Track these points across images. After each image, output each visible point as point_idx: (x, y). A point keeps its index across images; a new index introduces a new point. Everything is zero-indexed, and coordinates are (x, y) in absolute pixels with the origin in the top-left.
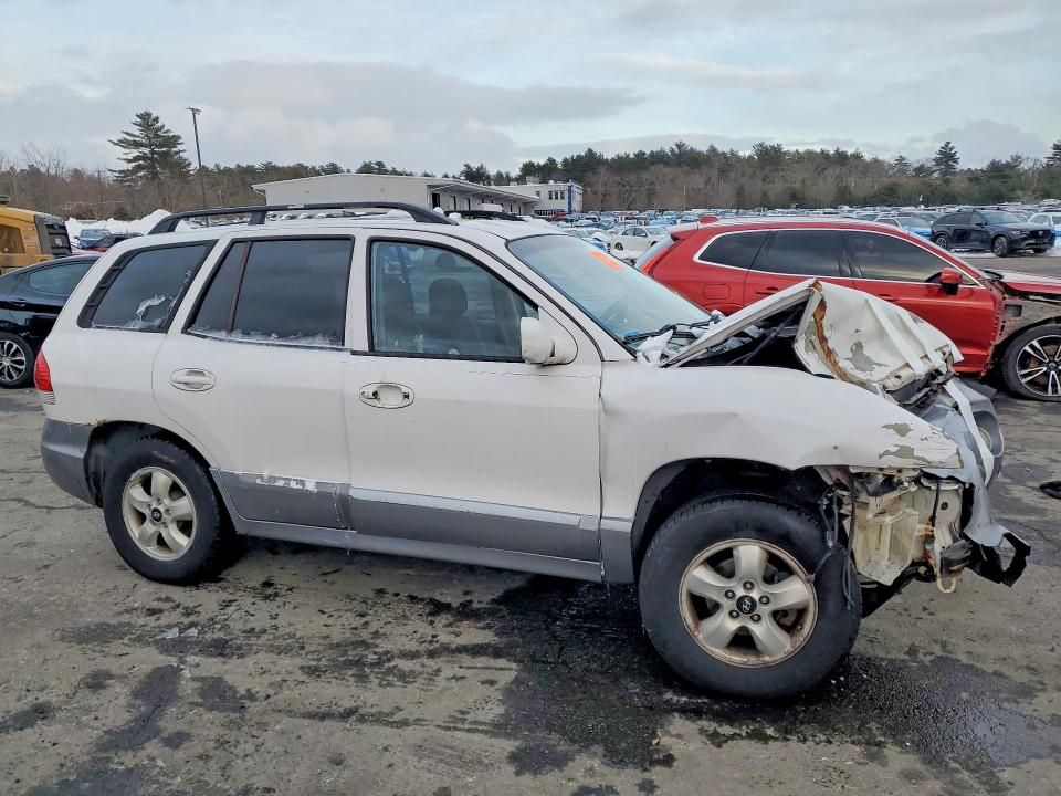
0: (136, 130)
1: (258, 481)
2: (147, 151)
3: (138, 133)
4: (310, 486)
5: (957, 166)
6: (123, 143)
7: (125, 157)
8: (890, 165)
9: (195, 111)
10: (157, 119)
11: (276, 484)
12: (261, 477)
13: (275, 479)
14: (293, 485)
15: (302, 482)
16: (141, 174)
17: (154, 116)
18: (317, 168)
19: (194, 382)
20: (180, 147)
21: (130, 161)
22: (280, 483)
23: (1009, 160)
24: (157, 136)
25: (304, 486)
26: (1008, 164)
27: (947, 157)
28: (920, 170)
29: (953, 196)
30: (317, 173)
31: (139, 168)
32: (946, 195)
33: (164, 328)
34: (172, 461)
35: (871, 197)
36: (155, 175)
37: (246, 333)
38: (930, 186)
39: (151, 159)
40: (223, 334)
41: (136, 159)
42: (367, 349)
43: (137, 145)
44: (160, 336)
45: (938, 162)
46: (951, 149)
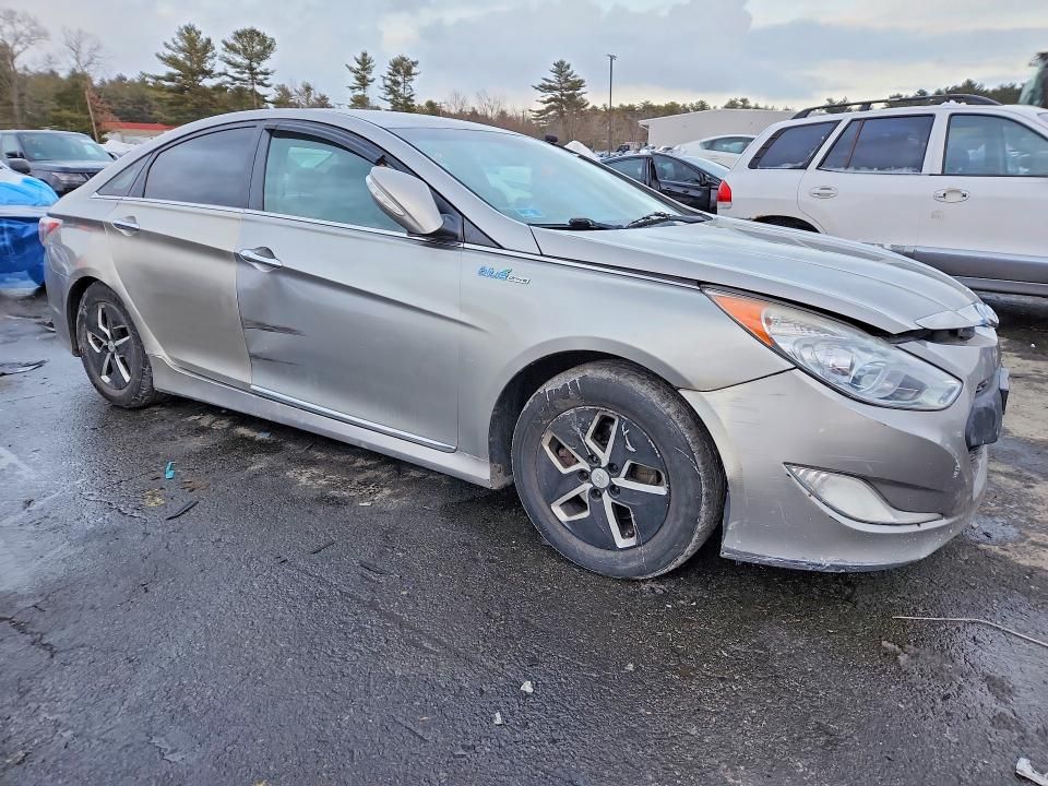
0: (552, 77)
2: (557, 93)
3: (553, 79)
6: (543, 88)
7: (542, 99)
9: (612, 58)
10: (568, 67)
16: (551, 113)
17: (566, 64)
18: (688, 106)
19: (825, 193)
20: (582, 90)
21: (544, 102)
24: (567, 81)
30: (687, 111)
31: (552, 108)
33: (804, 167)
36: (562, 113)
37: (857, 168)
39: (561, 101)
40: (842, 169)
41: (550, 101)
43: (551, 89)
44: (803, 171)
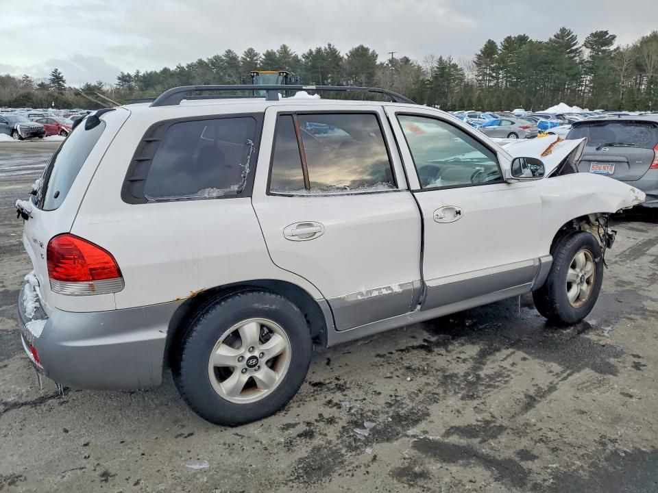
1: (359, 297)
4: (397, 289)
5: (65, 85)
8: (20, 80)
11: (373, 295)
12: (361, 294)
13: (370, 292)
14: (385, 292)
15: (389, 288)
22: (375, 294)
23: (96, 84)
25: (392, 289)
26: (95, 86)
27: (57, 79)
28: (42, 86)
29: (69, 104)
32: (65, 102)
33: (245, 193)
34: (274, 307)
35: (14, 102)
38: (54, 96)
42: (420, 188)
45: (53, 81)
46: (59, 74)
